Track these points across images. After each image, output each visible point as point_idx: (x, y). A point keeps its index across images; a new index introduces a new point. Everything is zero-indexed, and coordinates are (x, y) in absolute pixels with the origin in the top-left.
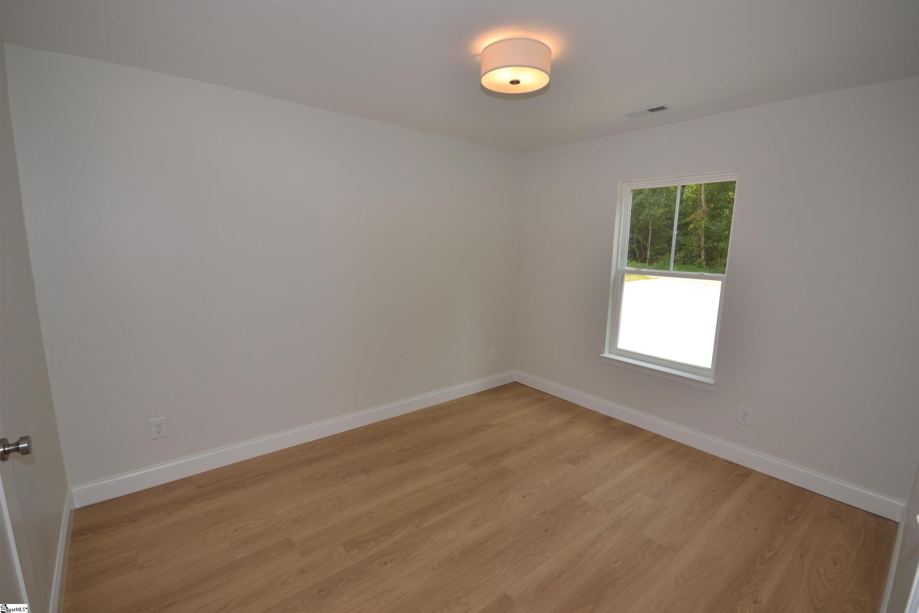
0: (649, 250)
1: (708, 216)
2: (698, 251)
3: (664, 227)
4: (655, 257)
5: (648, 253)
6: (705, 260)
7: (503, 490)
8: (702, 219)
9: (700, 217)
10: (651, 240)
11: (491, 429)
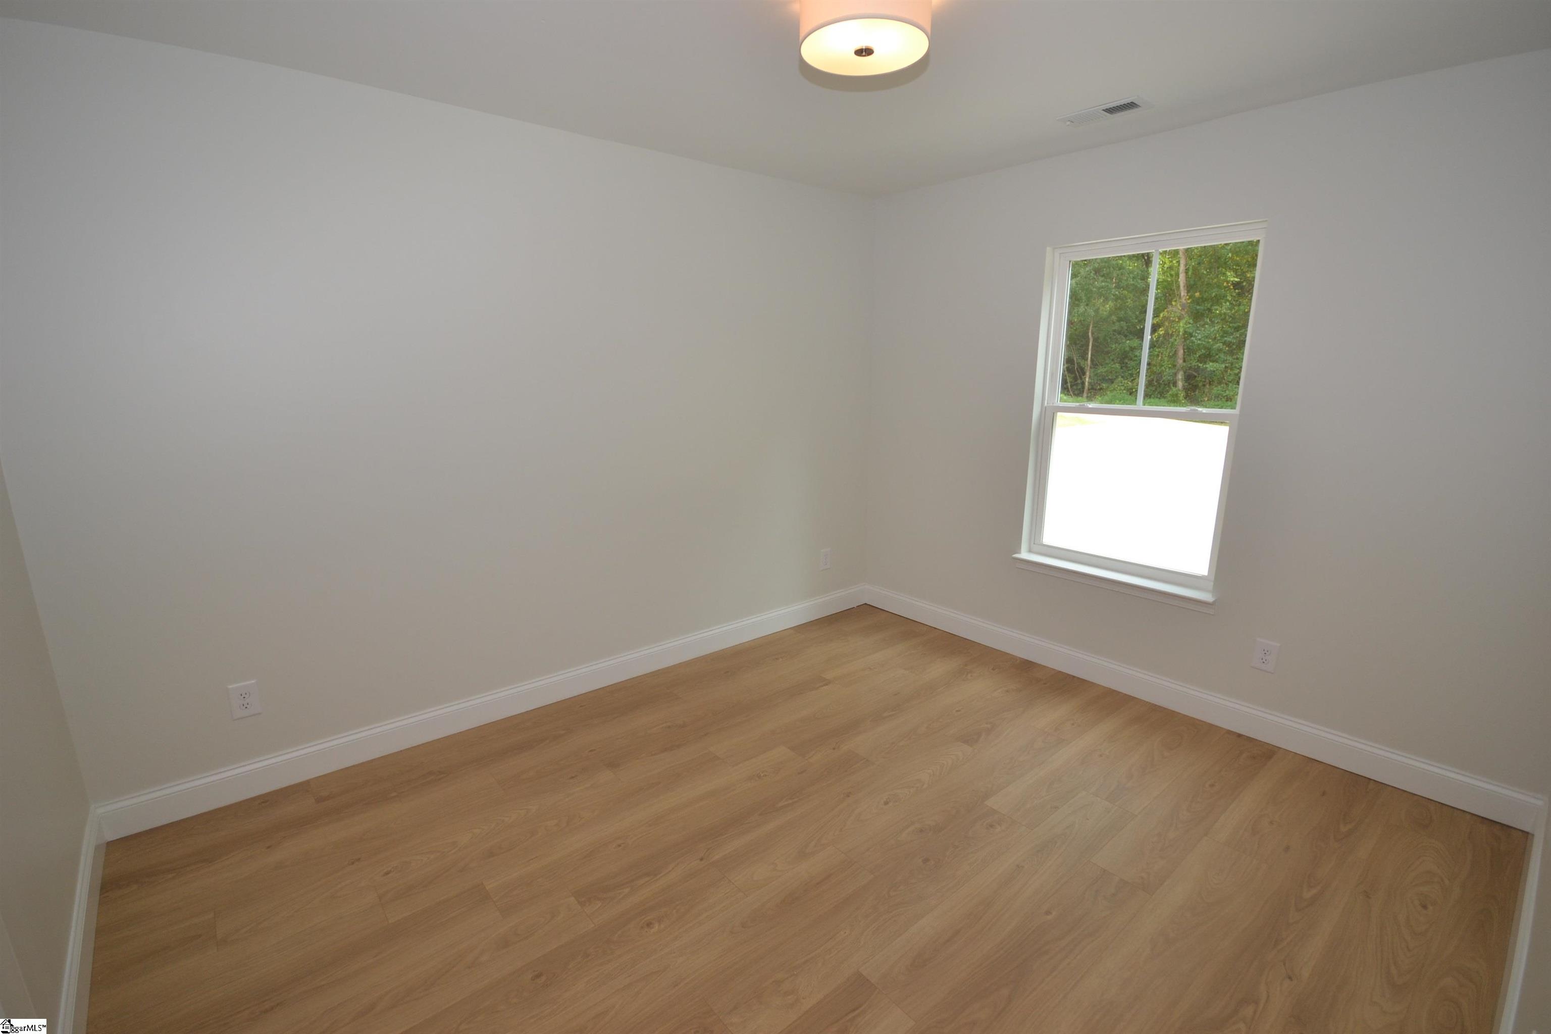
0: (1088, 373)
1: (1189, 313)
2: (1171, 374)
3: (1113, 334)
4: (1098, 387)
5: (1087, 379)
6: (1184, 389)
7: (850, 793)
8: (1180, 318)
9: (1176, 315)
10: (1091, 358)
11: (827, 686)
